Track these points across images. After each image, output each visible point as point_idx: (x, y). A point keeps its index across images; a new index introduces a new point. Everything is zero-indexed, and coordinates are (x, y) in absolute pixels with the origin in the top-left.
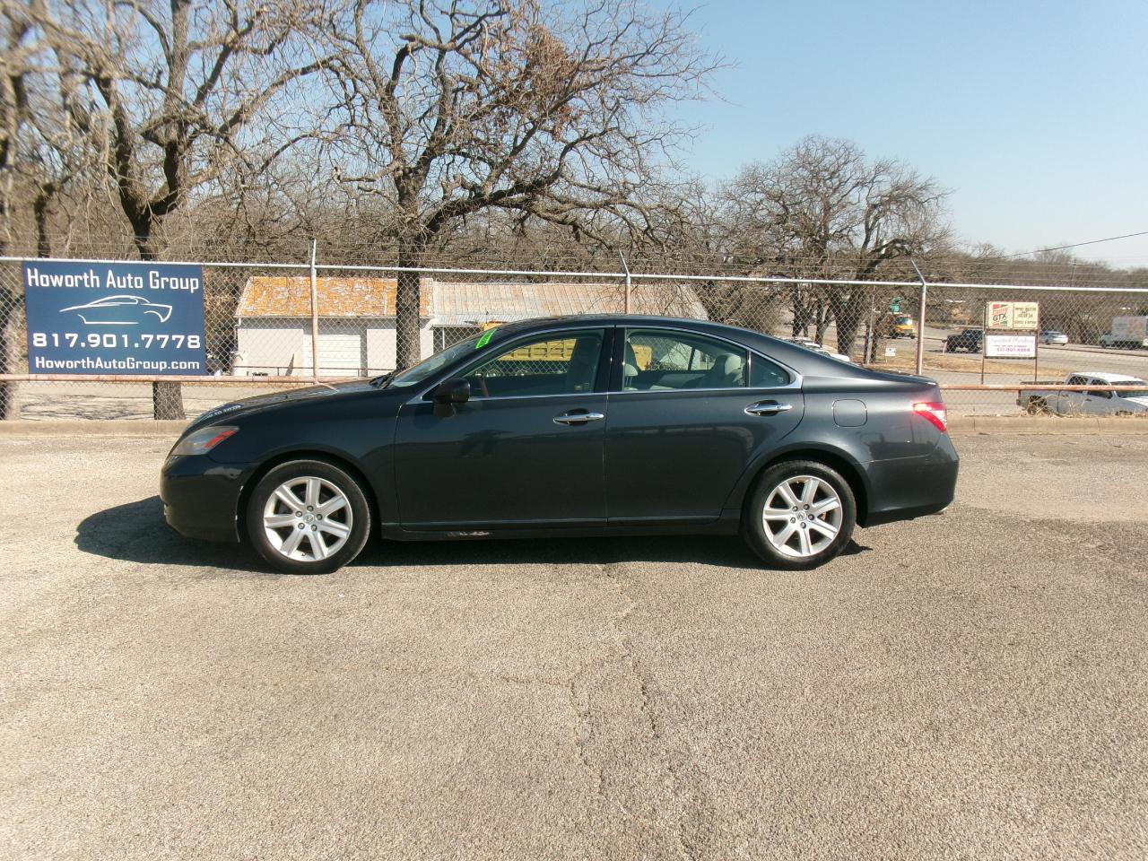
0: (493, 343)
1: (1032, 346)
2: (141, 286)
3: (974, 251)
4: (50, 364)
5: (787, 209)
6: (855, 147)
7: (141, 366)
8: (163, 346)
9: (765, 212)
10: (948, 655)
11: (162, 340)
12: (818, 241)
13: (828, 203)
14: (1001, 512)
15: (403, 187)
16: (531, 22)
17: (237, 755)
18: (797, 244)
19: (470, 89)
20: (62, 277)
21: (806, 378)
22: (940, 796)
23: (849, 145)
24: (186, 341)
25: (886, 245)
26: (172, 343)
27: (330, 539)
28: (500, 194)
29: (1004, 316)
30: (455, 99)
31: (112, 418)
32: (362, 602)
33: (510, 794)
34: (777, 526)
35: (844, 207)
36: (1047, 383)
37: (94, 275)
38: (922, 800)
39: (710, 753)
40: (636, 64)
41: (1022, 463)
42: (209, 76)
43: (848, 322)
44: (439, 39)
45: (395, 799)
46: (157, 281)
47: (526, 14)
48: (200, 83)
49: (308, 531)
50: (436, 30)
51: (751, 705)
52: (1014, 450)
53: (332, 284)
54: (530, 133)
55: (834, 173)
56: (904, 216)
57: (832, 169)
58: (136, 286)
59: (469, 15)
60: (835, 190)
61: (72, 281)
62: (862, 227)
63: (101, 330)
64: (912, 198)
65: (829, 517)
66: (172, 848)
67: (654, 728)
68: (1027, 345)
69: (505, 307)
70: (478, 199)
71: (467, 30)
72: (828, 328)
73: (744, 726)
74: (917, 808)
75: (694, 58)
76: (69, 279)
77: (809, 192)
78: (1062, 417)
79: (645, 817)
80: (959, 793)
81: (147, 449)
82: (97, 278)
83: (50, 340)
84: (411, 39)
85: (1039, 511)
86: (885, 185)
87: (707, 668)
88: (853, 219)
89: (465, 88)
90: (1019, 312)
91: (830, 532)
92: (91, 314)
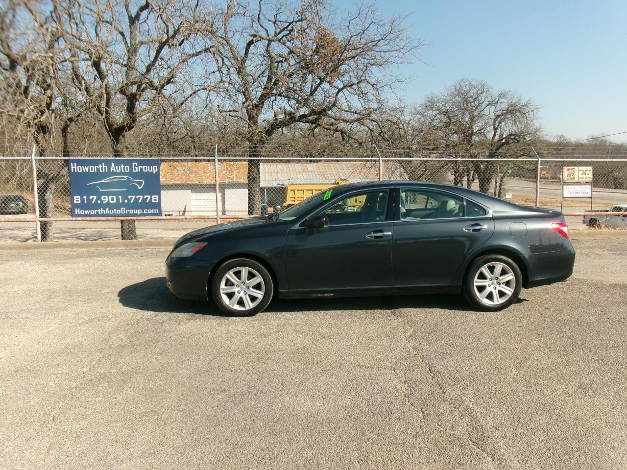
0: (333, 197)
1: (589, 191)
2: (128, 171)
3: (554, 139)
4: (82, 212)
5: (450, 119)
6: (487, 85)
7: (128, 212)
8: (140, 201)
9: (438, 121)
10: (582, 353)
11: (139, 198)
12: (468, 136)
13: (473, 115)
14: (592, 280)
15: (251, 114)
16: (317, 24)
17: (241, 402)
18: (455, 137)
19: (286, 60)
20: (88, 167)
21: (494, 212)
22: (594, 419)
23: (483, 83)
24: (151, 198)
25: (505, 138)
26: (144, 200)
27: (253, 299)
28: (304, 116)
29: (573, 175)
30: (278, 67)
31: (95, 240)
32: (275, 330)
33: (380, 419)
34: (481, 289)
35: (481, 117)
36: (598, 211)
37: (105, 165)
38: (585, 421)
39: (473, 400)
40: (376, 45)
41: (598, 254)
42: (152, 59)
43: (485, 181)
44: (268, 34)
45: (325, 422)
46: (137, 168)
47: (315, 21)
48: (148, 63)
49: (242, 294)
50: (267, 31)
51: (487, 377)
52: (592, 248)
53: (206, 166)
54: (319, 84)
55: (476, 98)
56: (515, 121)
57: (475, 96)
58: (126, 171)
59: (282, 22)
60: (477, 108)
61: (93, 169)
62: (492, 127)
63: (108, 194)
64: (519, 111)
65: (508, 284)
66: (227, 444)
67: (441, 388)
68: (586, 190)
69: (299, 176)
70: (292, 118)
71: (283, 30)
72: (473, 184)
73: (486, 387)
74: (584, 425)
75: (408, 41)
76: (92, 168)
77: (462, 109)
78: (616, 229)
79: (449, 429)
80: (603, 418)
81: (137, 255)
82: (106, 167)
83: (82, 200)
84: (255, 36)
85: (613, 280)
86: (504, 104)
87: (460, 360)
88: (486, 123)
89: (283, 61)
90: (582, 172)
91: (509, 291)
92: (103, 186)
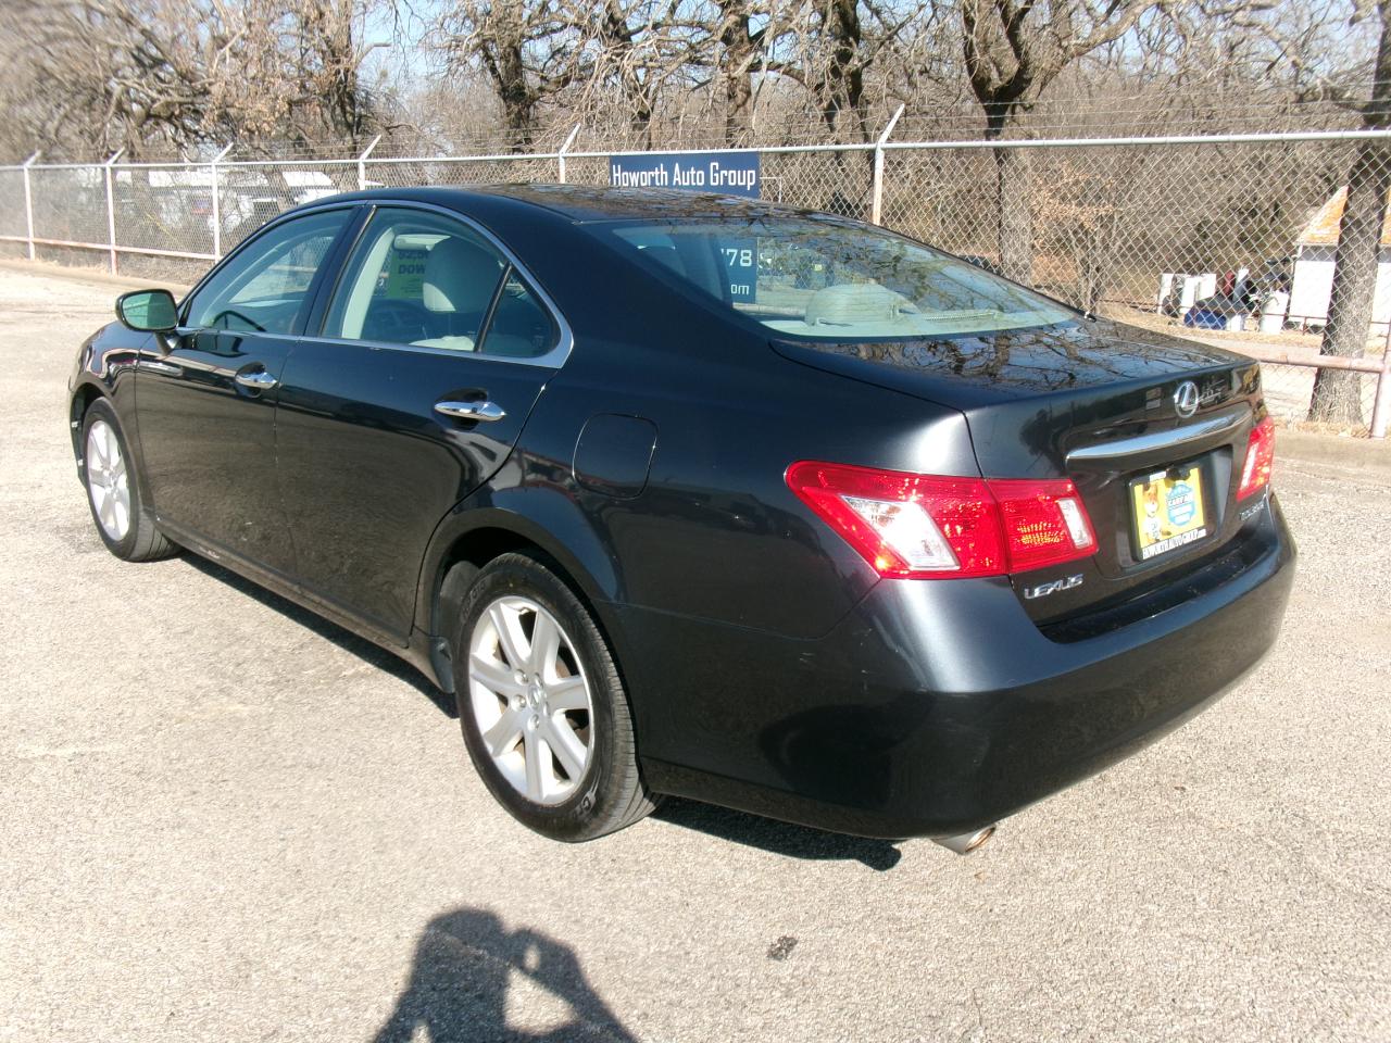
2: (702, 183)
20: (638, 175)
24: (738, 257)
37: (664, 170)
46: (717, 175)
61: (646, 179)
76: (644, 177)
82: (666, 173)
